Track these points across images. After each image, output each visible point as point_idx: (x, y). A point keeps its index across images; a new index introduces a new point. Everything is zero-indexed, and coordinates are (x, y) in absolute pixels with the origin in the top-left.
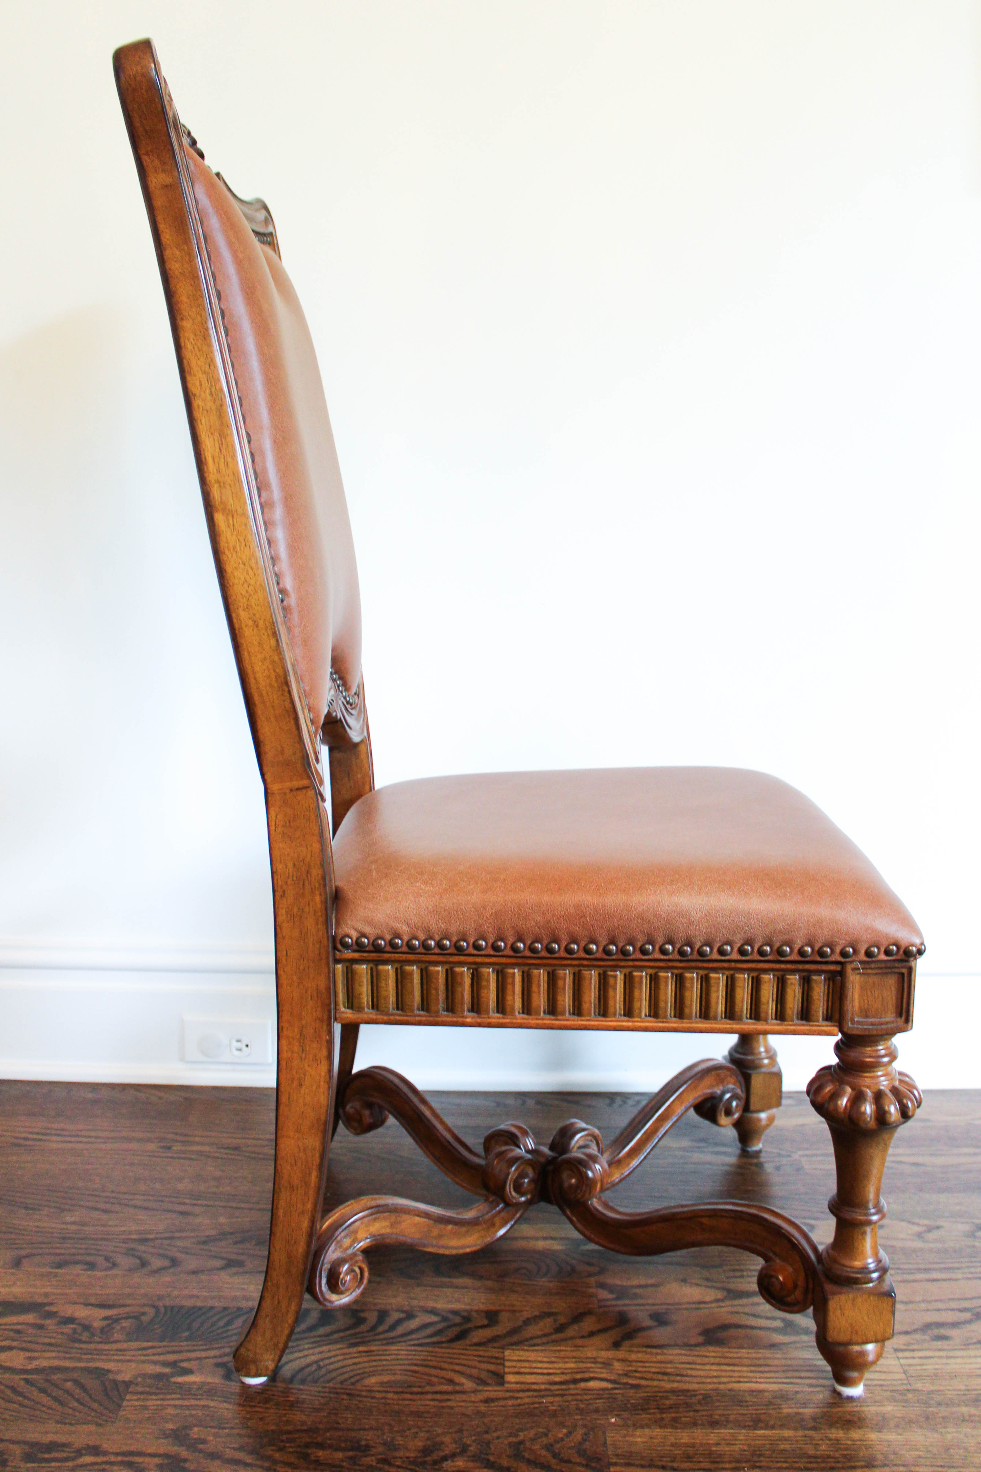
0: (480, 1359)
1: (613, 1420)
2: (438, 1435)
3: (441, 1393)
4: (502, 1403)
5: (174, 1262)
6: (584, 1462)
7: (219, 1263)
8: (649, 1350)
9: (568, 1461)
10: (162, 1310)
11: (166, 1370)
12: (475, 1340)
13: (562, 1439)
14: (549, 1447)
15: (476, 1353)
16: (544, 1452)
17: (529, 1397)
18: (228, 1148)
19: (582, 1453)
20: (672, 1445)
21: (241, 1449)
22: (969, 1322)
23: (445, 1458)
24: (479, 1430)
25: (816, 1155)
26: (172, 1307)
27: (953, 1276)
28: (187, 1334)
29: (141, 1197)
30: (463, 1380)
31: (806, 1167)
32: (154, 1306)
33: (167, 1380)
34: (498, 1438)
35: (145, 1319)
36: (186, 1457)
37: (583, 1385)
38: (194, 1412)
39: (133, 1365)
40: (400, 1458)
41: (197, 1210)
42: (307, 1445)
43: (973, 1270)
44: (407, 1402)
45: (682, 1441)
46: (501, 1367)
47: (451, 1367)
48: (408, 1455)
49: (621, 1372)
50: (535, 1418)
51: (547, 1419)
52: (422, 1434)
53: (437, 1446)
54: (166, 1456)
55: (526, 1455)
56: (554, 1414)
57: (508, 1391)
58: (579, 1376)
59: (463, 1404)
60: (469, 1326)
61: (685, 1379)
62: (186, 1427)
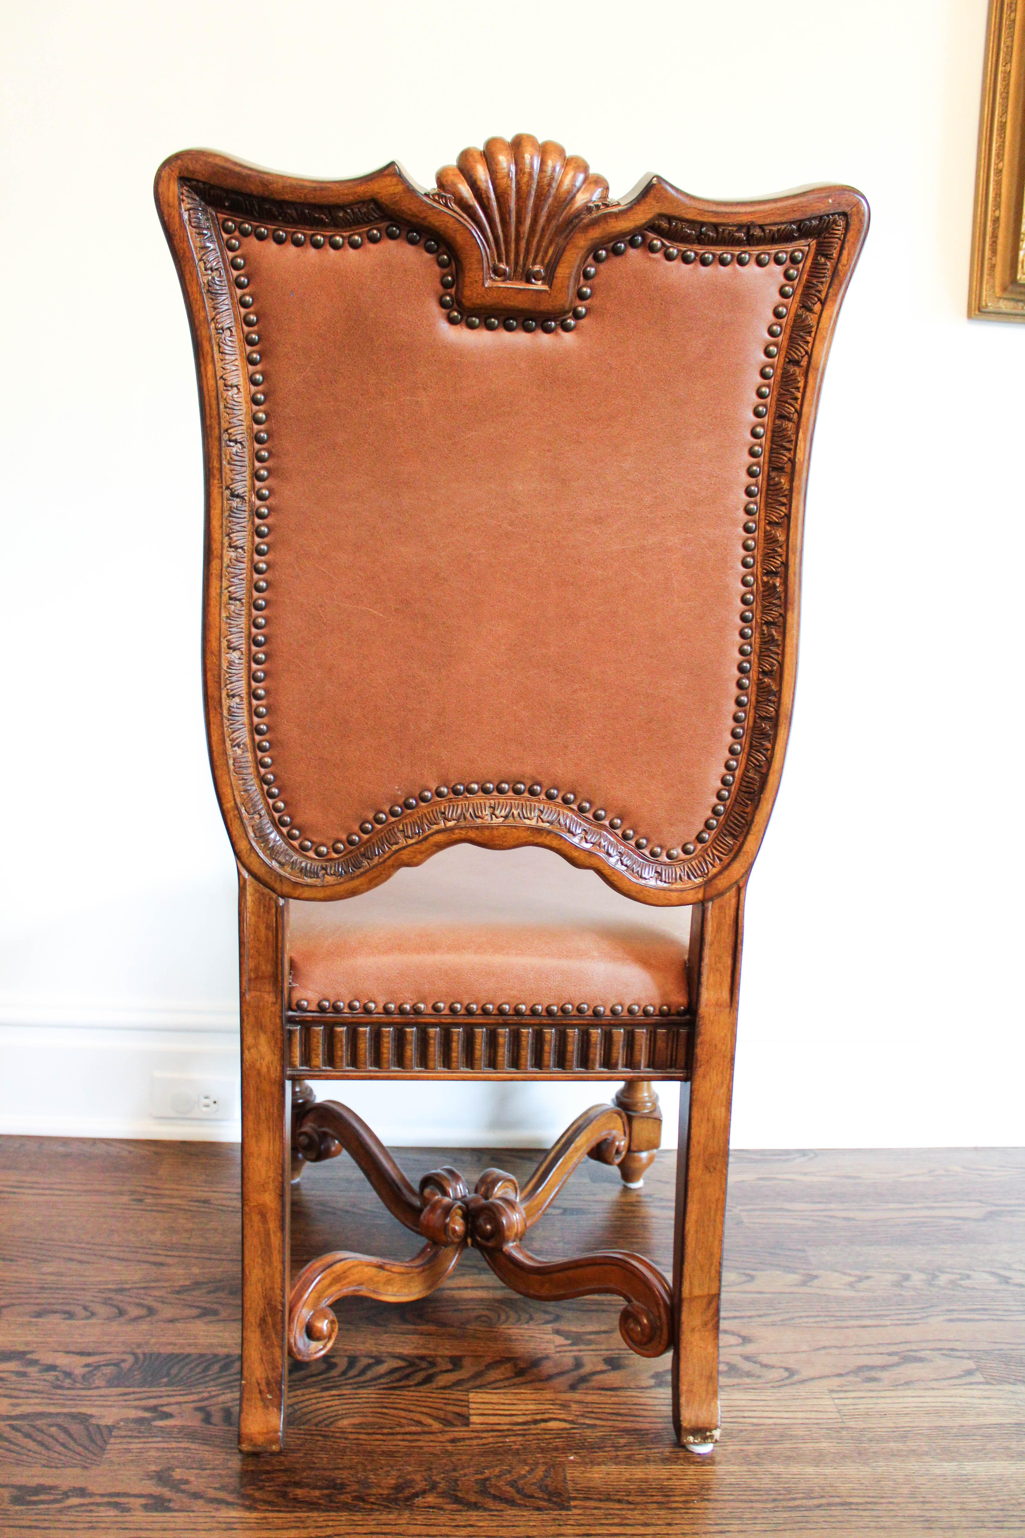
0: (446, 1401)
1: (572, 1458)
2: (409, 1473)
3: (410, 1433)
4: (468, 1442)
5: (151, 1311)
6: (546, 1497)
7: (195, 1312)
8: (603, 1392)
9: (531, 1497)
10: (141, 1356)
11: (147, 1415)
12: (441, 1384)
13: (525, 1476)
14: (513, 1484)
15: (442, 1396)
16: (508, 1488)
17: (492, 1437)
18: (198, 1201)
19: (544, 1488)
20: (627, 1480)
21: (222, 1488)
22: (897, 1364)
23: (416, 1495)
24: (447, 1468)
25: (755, 1210)
26: (151, 1355)
27: (882, 1322)
28: (165, 1380)
29: (116, 1249)
30: (430, 1421)
31: (746, 1220)
32: (134, 1354)
33: (149, 1424)
34: (465, 1475)
35: (125, 1366)
36: (170, 1497)
37: (543, 1425)
38: (176, 1454)
39: (115, 1410)
40: (374, 1495)
41: (169, 1260)
42: (285, 1485)
43: (900, 1317)
44: (379, 1443)
45: (637, 1477)
46: (465, 1409)
47: (420, 1409)
48: (381, 1492)
49: (578, 1413)
50: (499, 1457)
51: (510, 1457)
52: (394, 1473)
53: (409, 1483)
54: (150, 1496)
55: (492, 1491)
56: (517, 1453)
57: (473, 1431)
58: (539, 1417)
59: (431, 1444)
60: (435, 1370)
61: (638, 1419)
62: (169, 1469)
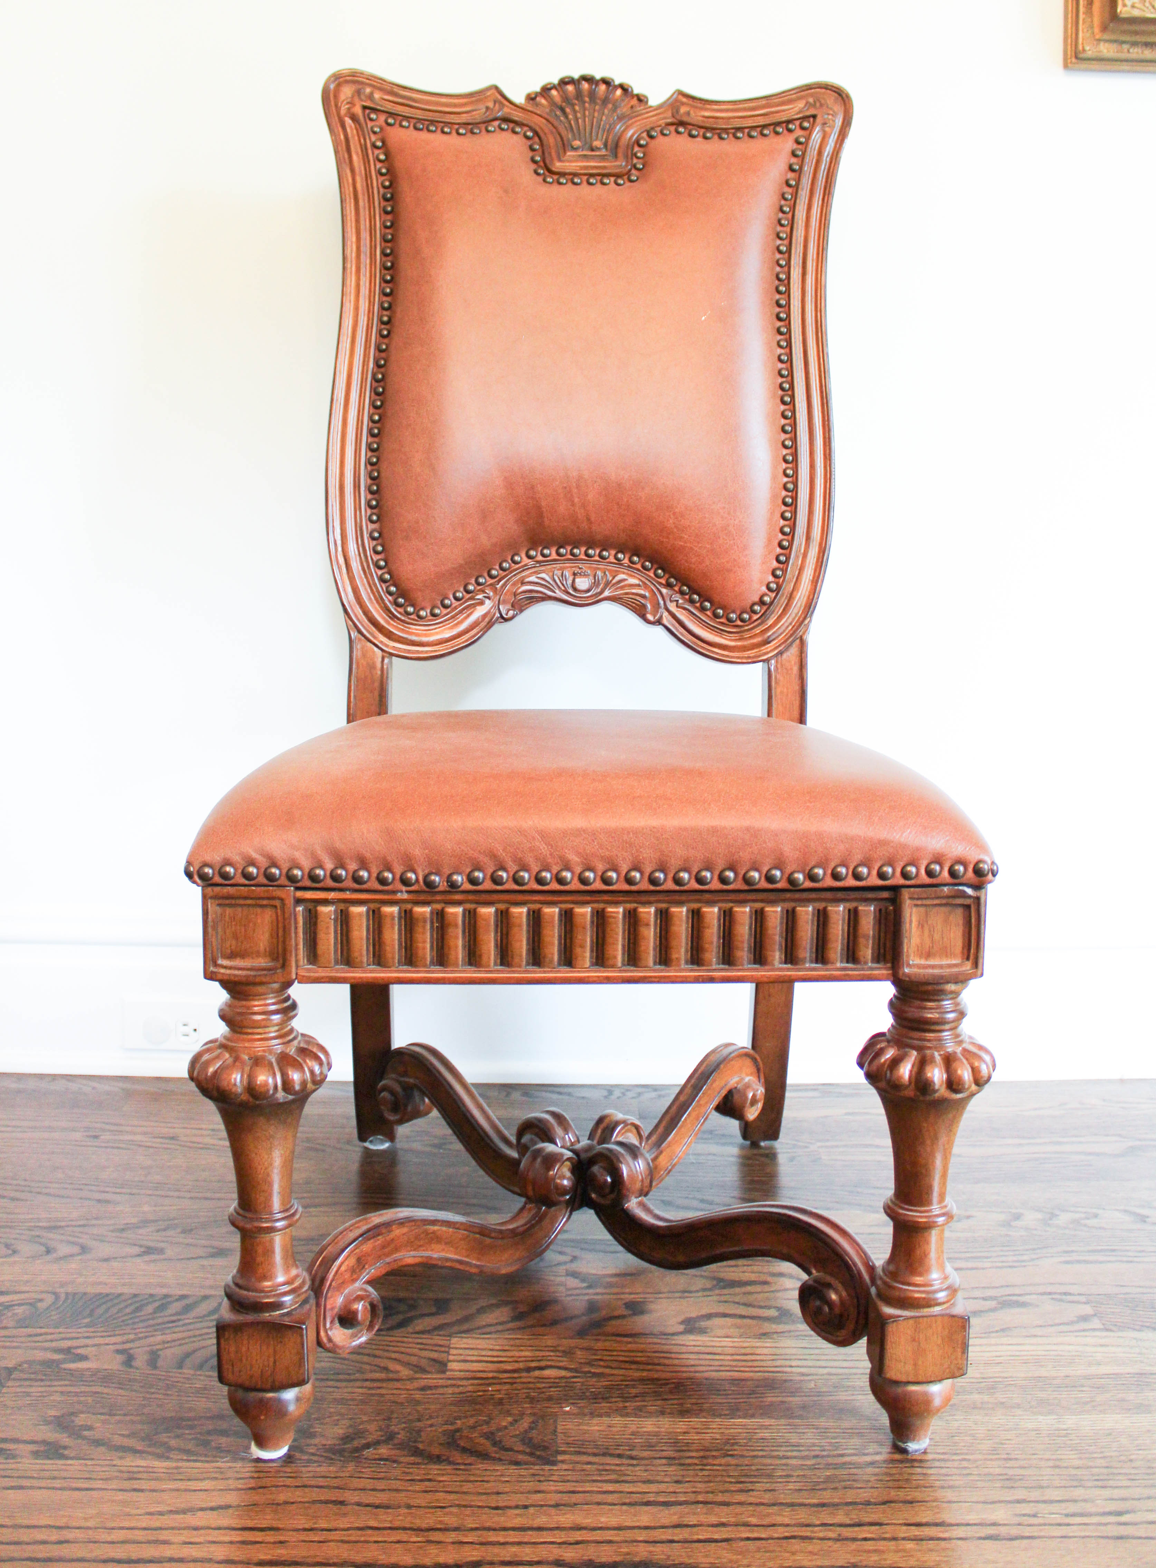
0: (422, 1346)
1: (568, 1409)
2: (362, 1423)
3: (373, 1380)
4: (441, 1391)
5: (84, 1249)
6: (528, 1450)
7: (136, 1250)
8: (618, 1339)
9: (511, 1450)
10: (63, 1296)
11: (56, 1357)
12: (418, 1328)
13: (506, 1427)
14: (489, 1436)
15: (419, 1341)
16: (482, 1440)
17: (472, 1385)
18: (166, 1138)
19: (526, 1439)
20: (633, 1434)
21: (132, 1435)
22: (994, 1310)
23: (367, 1446)
24: (410, 1417)
25: (837, 1146)
26: (75, 1294)
27: (980, 1265)
28: (87, 1320)
29: (57, 1186)
30: (398, 1367)
31: (823, 1157)
32: (55, 1293)
33: (57, 1366)
34: (431, 1426)
35: (41, 1306)
36: (67, 1444)
37: (537, 1373)
38: (82, 1399)
39: (20, 1351)
40: (315, 1445)
41: (118, 1198)
42: (209, 1433)
43: (1003, 1259)
44: (332, 1390)
45: (645, 1429)
46: (445, 1355)
47: (386, 1354)
48: (325, 1442)
49: (582, 1361)
50: (477, 1407)
51: (491, 1407)
52: (343, 1422)
53: (359, 1434)
54: (44, 1442)
55: (462, 1443)
56: (500, 1402)
57: (449, 1379)
58: (534, 1364)
59: (395, 1392)
60: (413, 1313)
61: (658, 1367)
62: (73, 1414)
